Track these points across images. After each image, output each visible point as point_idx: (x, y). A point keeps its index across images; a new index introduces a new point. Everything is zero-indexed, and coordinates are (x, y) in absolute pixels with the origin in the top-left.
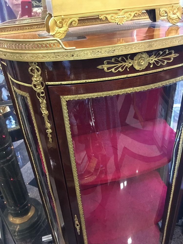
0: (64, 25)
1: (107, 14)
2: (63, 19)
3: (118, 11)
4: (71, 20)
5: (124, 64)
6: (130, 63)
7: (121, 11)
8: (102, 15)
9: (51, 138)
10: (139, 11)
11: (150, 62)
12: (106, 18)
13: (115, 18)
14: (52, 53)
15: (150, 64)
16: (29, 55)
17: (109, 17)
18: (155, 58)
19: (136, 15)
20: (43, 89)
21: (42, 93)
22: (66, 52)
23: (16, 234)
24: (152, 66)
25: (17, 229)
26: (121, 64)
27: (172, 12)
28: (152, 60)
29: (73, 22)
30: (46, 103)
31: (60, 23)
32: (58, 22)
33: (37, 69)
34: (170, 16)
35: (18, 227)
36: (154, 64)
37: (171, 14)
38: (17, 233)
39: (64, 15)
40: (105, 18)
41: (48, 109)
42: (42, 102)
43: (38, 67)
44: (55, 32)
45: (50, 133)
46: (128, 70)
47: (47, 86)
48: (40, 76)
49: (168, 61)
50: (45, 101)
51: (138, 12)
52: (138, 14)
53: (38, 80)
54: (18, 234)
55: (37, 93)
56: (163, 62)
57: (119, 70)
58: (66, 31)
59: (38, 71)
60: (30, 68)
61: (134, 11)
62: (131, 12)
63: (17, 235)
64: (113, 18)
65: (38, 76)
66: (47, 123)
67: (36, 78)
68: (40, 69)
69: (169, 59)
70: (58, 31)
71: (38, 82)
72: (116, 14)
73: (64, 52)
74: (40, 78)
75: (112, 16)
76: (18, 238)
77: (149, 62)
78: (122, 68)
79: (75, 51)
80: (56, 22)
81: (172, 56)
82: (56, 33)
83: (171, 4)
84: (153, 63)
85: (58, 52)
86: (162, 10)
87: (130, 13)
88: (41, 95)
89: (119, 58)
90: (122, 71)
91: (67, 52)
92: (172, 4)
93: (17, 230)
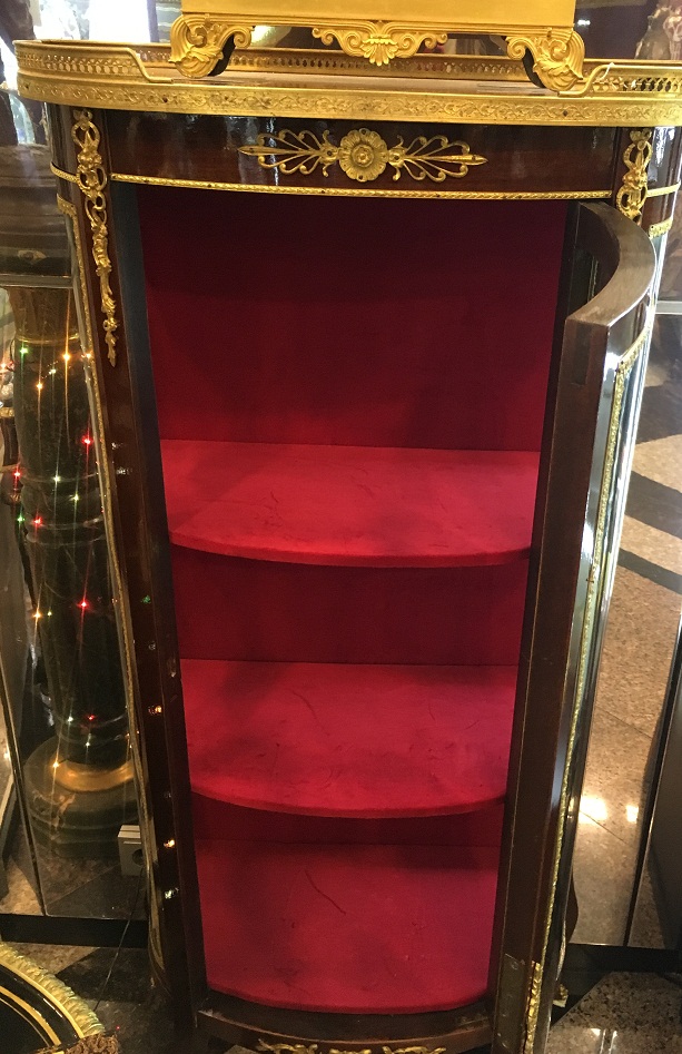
0: (211, 41)
1: (337, 28)
2: (208, 24)
3: (371, 25)
4: (230, 31)
5: (313, 153)
6: (330, 154)
7: (381, 26)
8: (322, 28)
9: (115, 348)
10: (438, 33)
11: (392, 164)
12: (335, 39)
13: (361, 43)
14: (117, 85)
15: (390, 170)
16: (68, 86)
17: (342, 38)
18: (408, 153)
19: (427, 43)
20: (102, 191)
21: (99, 202)
22: (149, 87)
23: (56, 825)
24: (397, 177)
25: (65, 805)
26: (305, 152)
27: (547, 53)
28: (397, 158)
29: (237, 38)
30: (106, 232)
31: (199, 31)
32: (193, 30)
33: (91, 131)
34: (542, 62)
35: (70, 801)
36: (402, 169)
37: (545, 58)
38: (61, 822)
39: (211, 14)
40: (330, 38)
41: (110, 253)
42: (98, 229)
43: (92, 126)
44: (183, 56)
45: (112, 333)
46: (325, 173)
47: (112, 183)
48: (95, 152)
49: (452, 173)
50: (103, 228)
51: (434, 36)
52: (434, 44)
53: (89, 162)
54: (64, 826)
55: (87, 200)
56: (436, 173)
57: (298, 169)
58: (214, 58)
59: (93, 138)
60: (76, 126)
61: (421, 32)
62: (413, 32)
63: (59, 828)
64: (354, 42)
65: (91, 150)
66: (106, 296)
67: (86, 155)
68: (96, 131)
69: (455, 167)
70: (193, 55)
71: (90, 166)
72: (366, 31)
73: (144, 87)
74: (96, 157)
75: (353, 37)
76: (59, 842)
77: (388, 164)
78: (308, 165)
79: (169, 88)
80: (189, 30)
81: (466, 161)
82: (185, 59)
83: (543, 27)
84: (400, 169)
85: (132, 86)
86: (512, 40)
87: (408, 35)
88: (96, 207)
89: (298, 135)
90: (306, 173)
91: (153, 88)
92: (547, 27)
93: (63, 808)
